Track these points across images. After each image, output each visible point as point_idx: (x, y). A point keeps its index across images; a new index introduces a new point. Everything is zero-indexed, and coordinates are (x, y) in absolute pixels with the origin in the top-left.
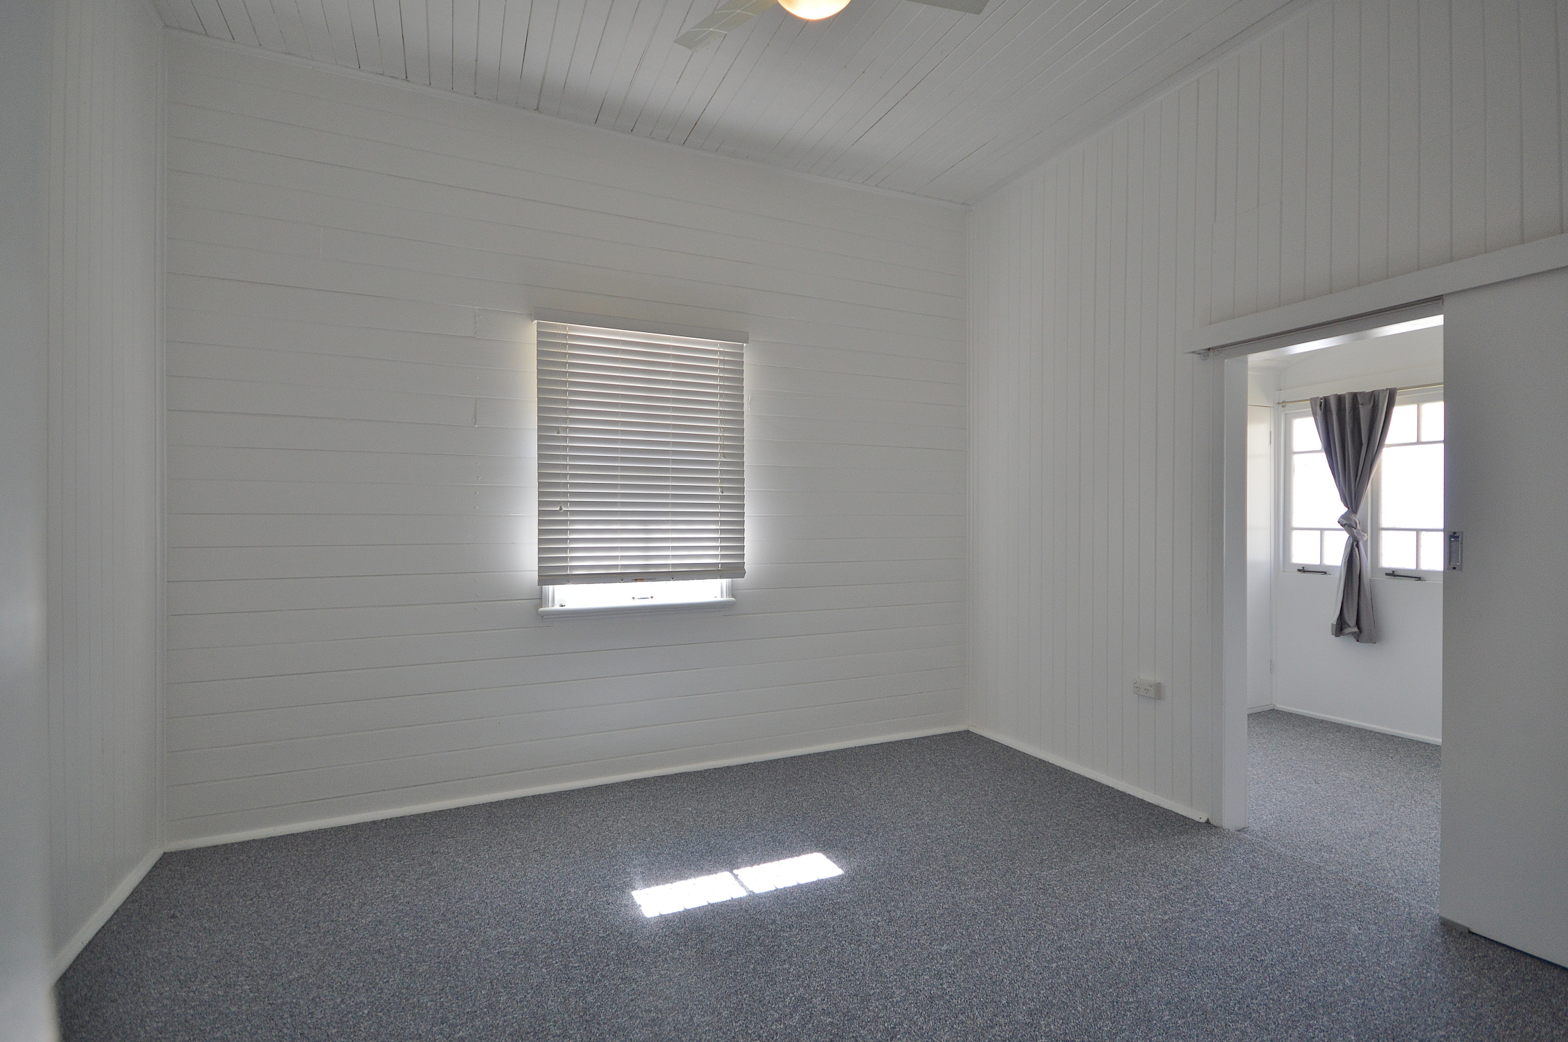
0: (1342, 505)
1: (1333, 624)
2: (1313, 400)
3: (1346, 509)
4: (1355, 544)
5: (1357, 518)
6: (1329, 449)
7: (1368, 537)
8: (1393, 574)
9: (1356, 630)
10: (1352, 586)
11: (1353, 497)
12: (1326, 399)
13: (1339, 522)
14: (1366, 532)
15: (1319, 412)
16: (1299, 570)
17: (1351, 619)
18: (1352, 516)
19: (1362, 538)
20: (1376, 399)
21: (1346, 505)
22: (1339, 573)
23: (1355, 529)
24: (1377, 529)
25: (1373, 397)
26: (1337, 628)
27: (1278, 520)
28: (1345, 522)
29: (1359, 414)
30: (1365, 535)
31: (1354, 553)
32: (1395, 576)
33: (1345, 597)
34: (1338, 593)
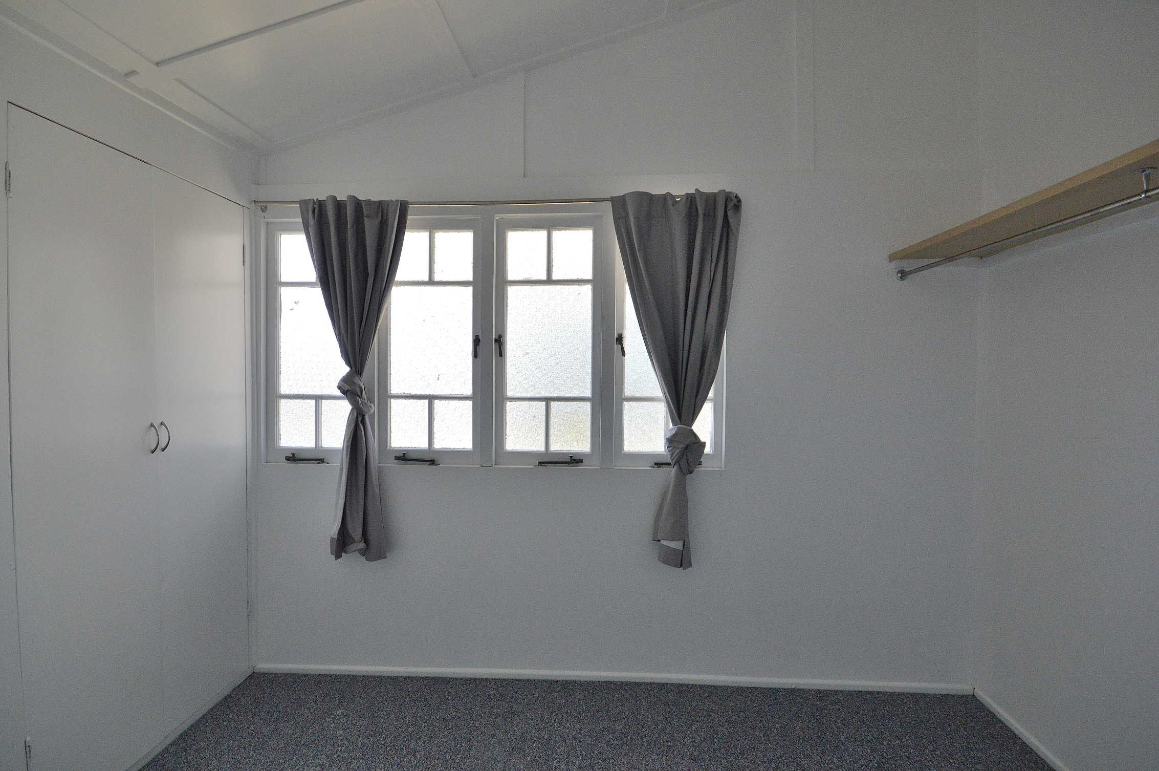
0: (342, 362)
1: (332, 538)
2: (303, 203)
3: (347, 369)
4: (360, 419)
5: (362, 382)
6: (325, 280)
7: (374, 408)
8: (404, 457)
9: (362, 545)
10: (357, 475)
11: (357, 353)
12: (321, 204)
13: (339, 388)
14: (372, 402)
15: (312, 222)
16: (288, 459)
17: (356, 532)
18: (357, 380)
19: (369, 410)
20: (385, 211)
21: (348, 362)
22: (340, 461)
23: (360, 398)
24: (385, 397)
25: (381, 207)
26: (338, 545)
27: (258, 384)
28: (347, 387)
29: (364, 231)
30: (372, 405)
31: (359, 433)
32: (406, 460)
33: (348, 493)
34: (339, 491)
